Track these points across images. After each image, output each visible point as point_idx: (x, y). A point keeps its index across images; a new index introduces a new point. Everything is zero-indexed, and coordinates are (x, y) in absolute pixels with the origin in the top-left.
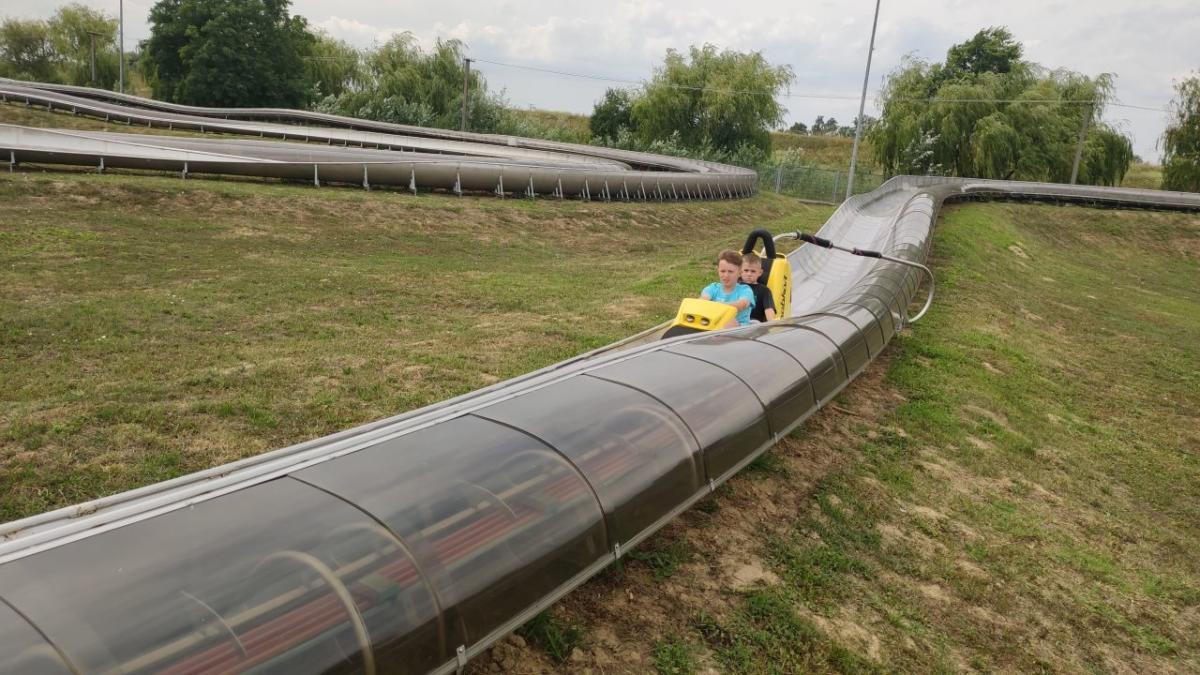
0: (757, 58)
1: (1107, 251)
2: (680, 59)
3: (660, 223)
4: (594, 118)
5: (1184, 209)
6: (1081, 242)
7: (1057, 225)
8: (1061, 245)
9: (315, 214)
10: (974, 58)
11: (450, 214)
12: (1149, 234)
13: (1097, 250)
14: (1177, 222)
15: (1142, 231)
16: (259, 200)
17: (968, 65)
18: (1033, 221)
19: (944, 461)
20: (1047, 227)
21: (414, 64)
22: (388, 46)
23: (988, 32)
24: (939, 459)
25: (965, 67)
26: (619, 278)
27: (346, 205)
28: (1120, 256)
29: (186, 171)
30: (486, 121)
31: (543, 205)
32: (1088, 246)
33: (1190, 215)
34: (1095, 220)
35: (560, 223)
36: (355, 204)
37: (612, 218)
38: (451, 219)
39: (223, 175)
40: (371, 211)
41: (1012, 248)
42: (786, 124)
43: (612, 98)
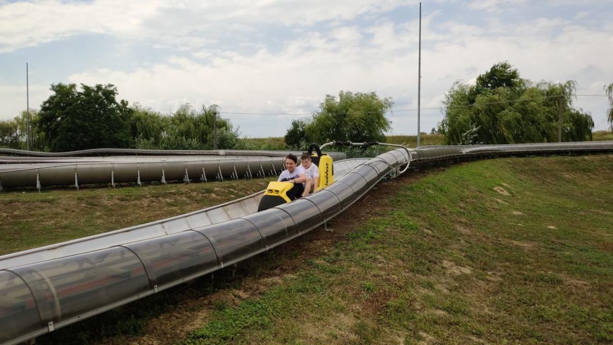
0: (373, 96)
1: (582, 183)
4: (286, 137)
6: (563, 179)
7: (545, 169)
8: (548, 182)
10: (492, 81)
12: (609, 169)
15: (604, 167)
17: (490, 85)
18: (527, 168)
20: (538, 171)
21: (192, 119)
22: (178, 112)
23: (497, 66)
25: (488, 87)
28: (592, 186)
30: (227, 143)
32: (568, 181)
34: (571, 163)
43: (295, 125)
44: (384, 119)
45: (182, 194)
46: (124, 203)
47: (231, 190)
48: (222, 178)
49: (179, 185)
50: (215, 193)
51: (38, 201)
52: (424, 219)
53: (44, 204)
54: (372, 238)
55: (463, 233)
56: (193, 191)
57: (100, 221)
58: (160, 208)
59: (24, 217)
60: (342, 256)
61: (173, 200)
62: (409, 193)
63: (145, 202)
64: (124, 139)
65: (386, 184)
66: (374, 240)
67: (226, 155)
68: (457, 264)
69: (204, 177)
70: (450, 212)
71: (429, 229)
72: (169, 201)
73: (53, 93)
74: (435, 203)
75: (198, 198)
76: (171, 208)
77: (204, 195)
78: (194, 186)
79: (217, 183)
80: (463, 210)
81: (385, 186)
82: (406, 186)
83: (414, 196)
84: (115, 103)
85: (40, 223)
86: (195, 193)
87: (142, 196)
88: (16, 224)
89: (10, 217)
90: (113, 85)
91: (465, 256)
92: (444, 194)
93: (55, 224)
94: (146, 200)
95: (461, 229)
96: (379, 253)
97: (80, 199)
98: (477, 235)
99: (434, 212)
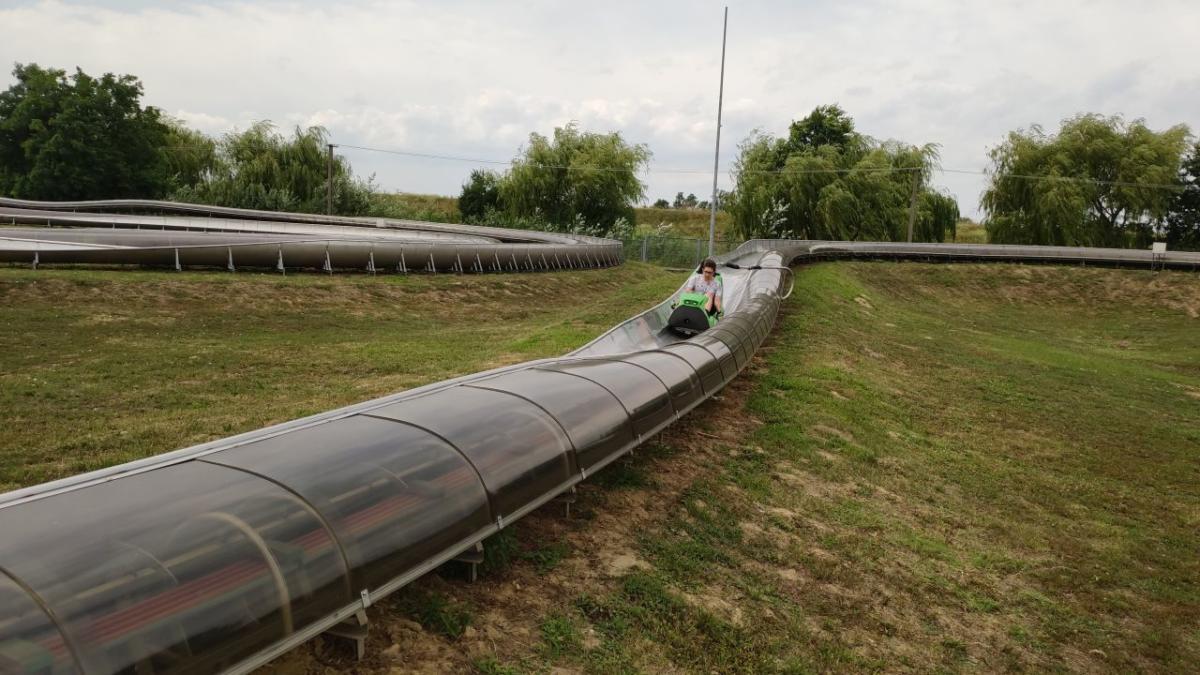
0: (615, 139)
1: (944, 301)
2: (544, 141)
3: (533, 292)
4: (462, 200)
5: (1007, 260)
6: (920, 294)
7: (899, 280)
8: (902, 297)
9: (178, 298)
10: (813, 133)
11: (321, 292)
12: (978, 284)
13: (936, 301)
14: (1001, 271)
15: (973, 281)
16: (117, 286)
17: (808, 139)
18: (875, 277)
19: (798, 472)
20: (889, 282)
21: (274, 152)
22: (247, 133)
23: (822, 110)
24: (793, 470)
25: (805, 142)
26: (496, 341)
27: (210, 287)
28: (954, 305)
29: (37, 261)
30: (353, 205)
31: (416, 280)
32: (926, 298)
33: (1013, 265)
34: (930, 273)
35: (434, 295)
36: (221, 287)
37: (485, 288)
38: (322, 296)
39: (77, 265)
40: (238, 292)
41: (857, 299)
42: (648, 199)
43: (478, 178)
44: (634, 181)
47: (524, 285)
56: (478, 284)
64: (157, 181)
69: (481, 266)
72: (464, 296)
78: (475, 278)
84: (135, 110)
87: (424, 287)
90: (135, 78)
97: (359, 287)
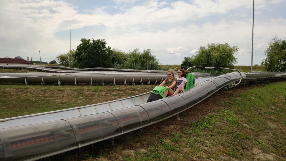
0: (227, 45)
2: (204, 48)
22: (133, 52)
43: (186, 59)
44: (233, 57)
45: (121, 90)
46: (94, 93)
47: (145, 89)
48: (142, 83)
49: (121, 86)
50: (137, 91)
51: (56, 90)
52: (245, 117)
53: (59, 91)
54: (206, 127)
55: (271, 127)
56: (127, 89)
57: (80, 101)
58: (110, 96)
59: (49, 97)
60: (184, 138)
61: (117, 93)
62: (238, 98)
63: (104, 93)
64: (108, 64)
65: (226, 92)
66: (207, 129)
67: (151, 72)
68: (263, 152)
69: (133, 83)
70: (264, 112)
71: (247, 124)
72: (115, 94)
73: (82, 43)
74: (255, 106)
75: (129, 93)
76: (115, 97)
77: (132, 91)
78: (128, 87)
79: (140, 86)
80: (273, 111)
81: (225, 93)
82: (237, 94)
83: (241, 101)
84: (105, 48)
85: (54, 101)
86: (128, 90)
87: (103, 90)
88: (44, 100)
89: (43, 97)
90: (105, 40)
91: (271, 145)
92: (262, 100)
93: (60, 101)
94: (104, 92)
95: (271, 124)
96: (208, 139)
97: (75, 90)
98: (281, 129)
99: (253, 111)
